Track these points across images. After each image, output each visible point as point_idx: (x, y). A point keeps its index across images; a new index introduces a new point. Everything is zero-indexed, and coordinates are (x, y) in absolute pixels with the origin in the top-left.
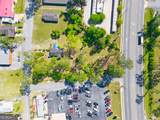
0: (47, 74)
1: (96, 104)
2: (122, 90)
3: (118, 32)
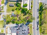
0: (11, 22)
1: (25, 30)
2: (32, 26)
3: (31, 9)
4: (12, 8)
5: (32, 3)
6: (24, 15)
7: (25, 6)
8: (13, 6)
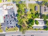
0: (19, 8)
1: (11, 23)
2: (16, 31)
3: (33, 29)
4: (33, 9)
5: (39, 29)
6: (26, 21)
7: (37, 23)
8: (35, 10)
